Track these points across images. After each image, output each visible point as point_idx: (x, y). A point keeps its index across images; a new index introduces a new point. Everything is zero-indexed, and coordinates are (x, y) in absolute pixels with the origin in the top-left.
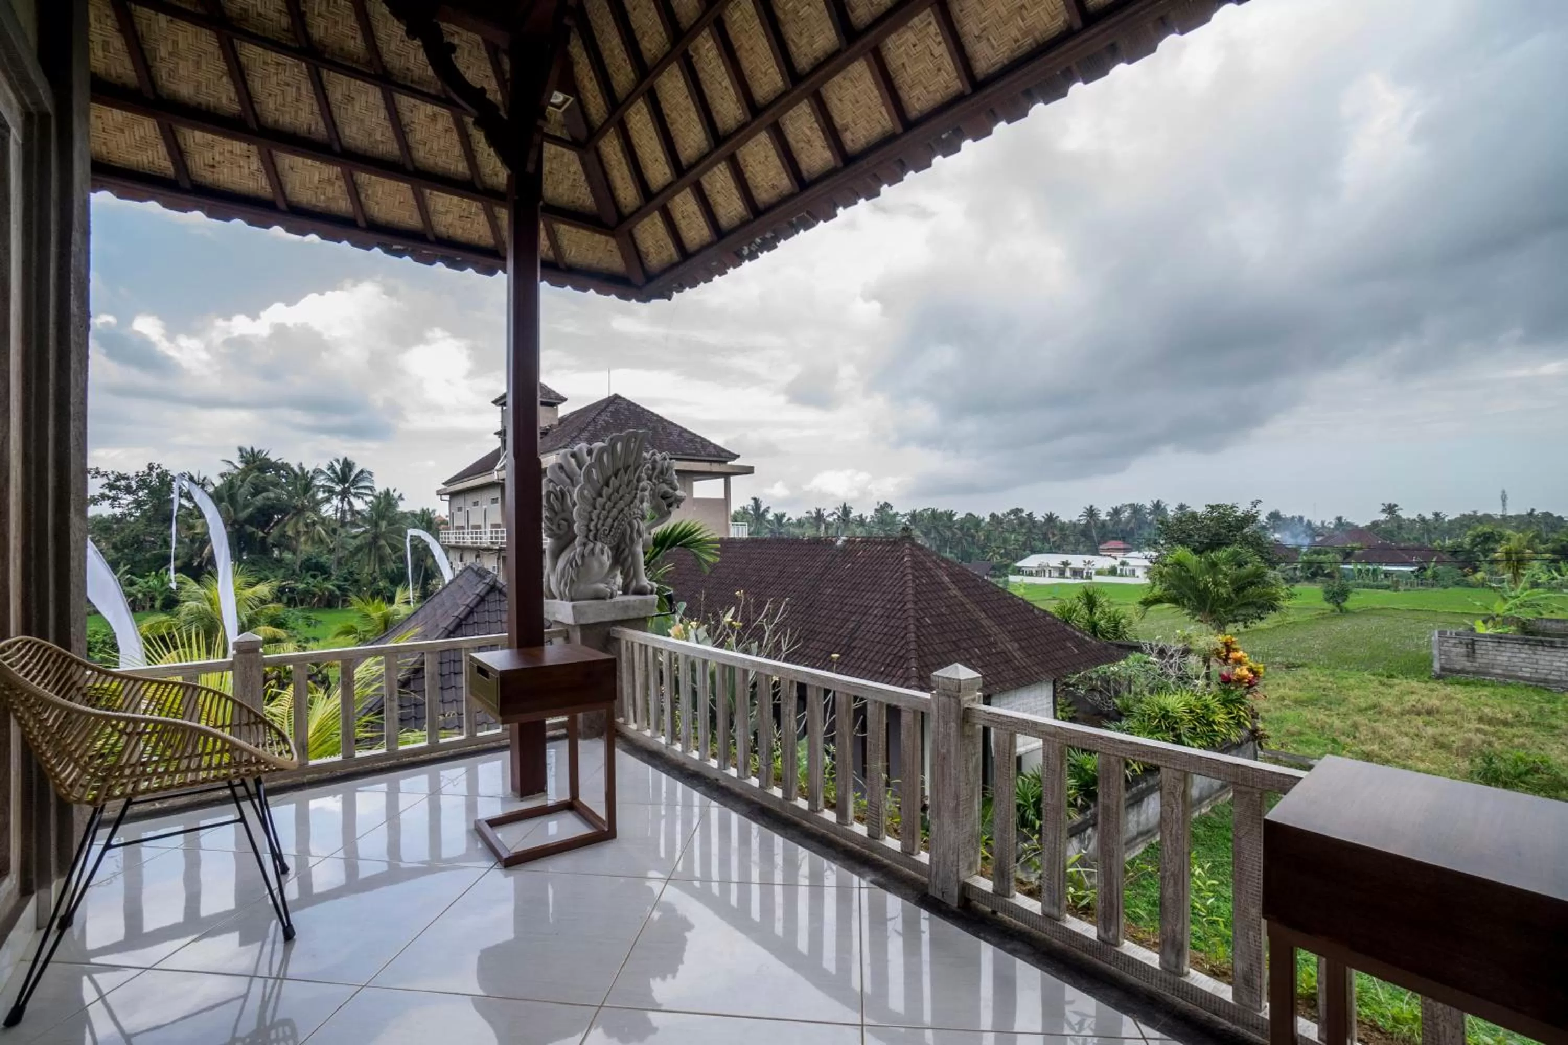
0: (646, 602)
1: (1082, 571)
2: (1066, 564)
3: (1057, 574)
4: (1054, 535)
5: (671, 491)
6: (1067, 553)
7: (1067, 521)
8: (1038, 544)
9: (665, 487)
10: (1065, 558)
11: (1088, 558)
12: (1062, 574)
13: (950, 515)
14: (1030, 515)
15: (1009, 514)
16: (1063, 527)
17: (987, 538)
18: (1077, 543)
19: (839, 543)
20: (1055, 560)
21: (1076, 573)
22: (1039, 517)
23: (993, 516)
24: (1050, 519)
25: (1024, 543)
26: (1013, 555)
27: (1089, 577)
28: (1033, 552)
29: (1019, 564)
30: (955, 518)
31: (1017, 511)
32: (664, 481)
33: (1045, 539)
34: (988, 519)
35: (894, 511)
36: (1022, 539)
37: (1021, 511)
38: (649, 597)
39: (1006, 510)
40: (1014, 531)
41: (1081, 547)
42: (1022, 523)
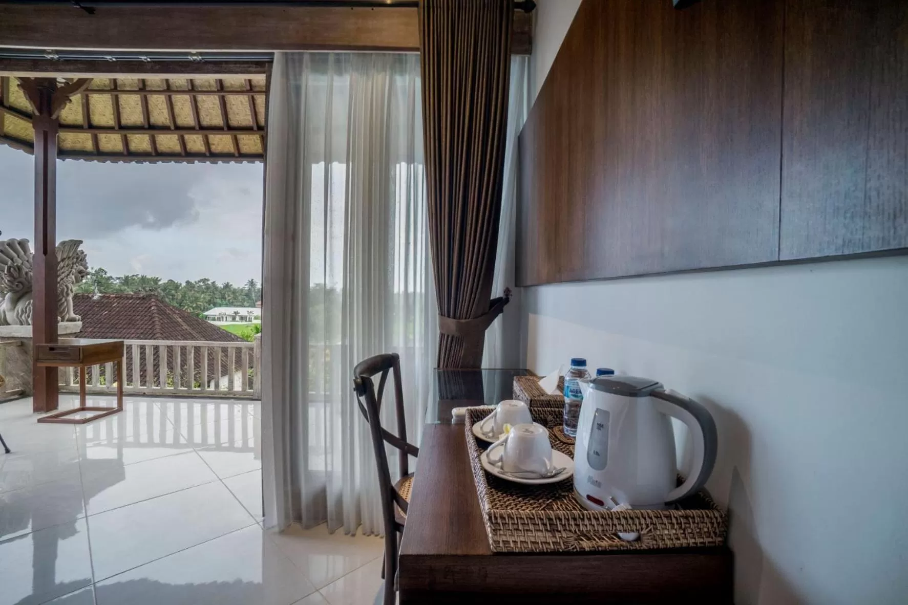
0: (76, 325)
1: (246, 317)
2: (236, 313)
3: (231, 320)
4: (229, 296)
5: (84, 270)
6: (238, 306)
7: (236, 288)
8: (219, 301)
9: (82, 268)
10: (236, 309)
11: (250, 309)
12: (234, 319)
13: (156, 281)
14: (213, 283)
15: (199, 282)
16: (234, 292)
17: (184, 296)
18: (244, 300)
19: (95, 298)
20: (230, 311)
21: (242, 318)
22: (220, 285)
23: (188, 282)
24: (227, 286)
25: (210, 301)
26: (202, 308)
27: (250, 321)
28: (215, 305)
29: (206, 313)
30: (160, 283)
31: (205, 280)
32: (82, 265)
33: (223, 298)
34: (184, 284)
35: (108, 275)
36: (208, 298)
37: (208, 280)
38: (77, 323)
39: (198, 279)
40: (203, 292)
41: (245, 304)
42: (208, 288)
